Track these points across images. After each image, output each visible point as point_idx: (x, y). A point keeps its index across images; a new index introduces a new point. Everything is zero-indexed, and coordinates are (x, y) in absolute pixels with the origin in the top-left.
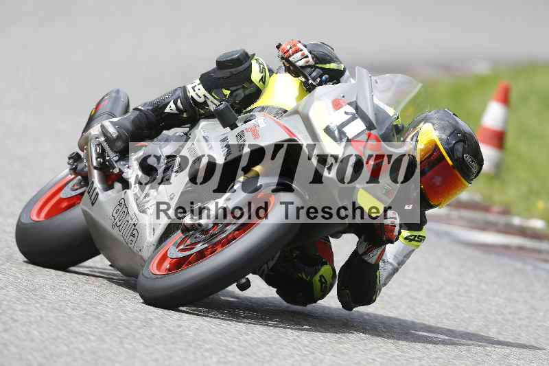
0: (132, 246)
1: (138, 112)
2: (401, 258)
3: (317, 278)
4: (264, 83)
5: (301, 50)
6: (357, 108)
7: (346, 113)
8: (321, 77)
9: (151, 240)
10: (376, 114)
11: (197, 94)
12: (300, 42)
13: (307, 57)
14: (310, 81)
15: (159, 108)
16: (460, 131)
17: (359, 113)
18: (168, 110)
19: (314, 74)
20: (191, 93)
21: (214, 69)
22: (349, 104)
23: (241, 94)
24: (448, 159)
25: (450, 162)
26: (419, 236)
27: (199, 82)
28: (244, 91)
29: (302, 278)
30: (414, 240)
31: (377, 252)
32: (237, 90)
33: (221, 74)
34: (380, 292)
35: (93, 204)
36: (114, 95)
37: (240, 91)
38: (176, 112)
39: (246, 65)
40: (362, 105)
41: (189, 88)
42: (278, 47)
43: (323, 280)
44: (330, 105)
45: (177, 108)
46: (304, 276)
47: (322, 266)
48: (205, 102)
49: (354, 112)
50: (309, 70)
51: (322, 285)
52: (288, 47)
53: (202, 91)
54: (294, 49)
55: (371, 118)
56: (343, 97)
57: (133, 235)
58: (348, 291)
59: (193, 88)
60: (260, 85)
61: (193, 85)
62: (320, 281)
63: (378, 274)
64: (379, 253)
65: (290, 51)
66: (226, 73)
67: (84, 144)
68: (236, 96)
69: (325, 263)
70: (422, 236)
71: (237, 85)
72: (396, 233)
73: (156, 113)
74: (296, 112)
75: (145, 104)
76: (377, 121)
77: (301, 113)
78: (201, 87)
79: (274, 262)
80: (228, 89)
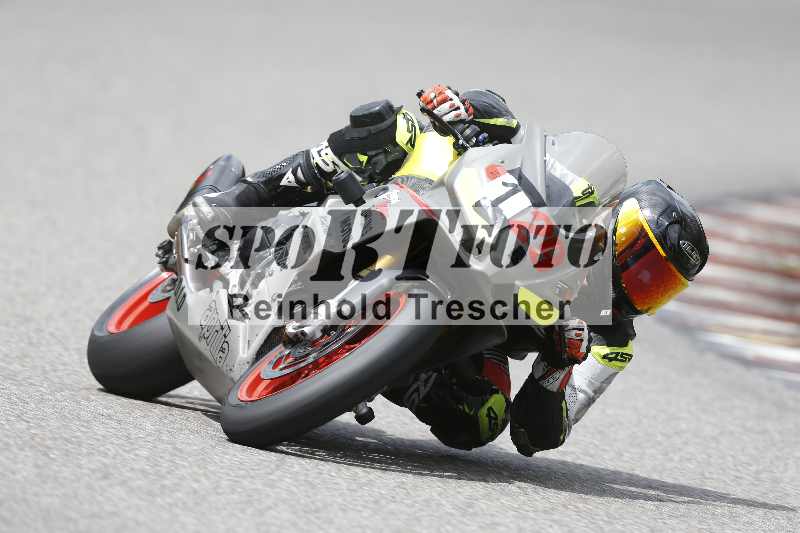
0: (220, 365)
1: (245, 185)
2: (598, 384)
3: (484, 411)
4: (413, 146)
5: (451, 100)
6: (521, 178)
7: (504, 184)
8: (477, 136)
10: (547, 187)
11: (323, 160)
12: (449, 88)
13: (458, 108)
14: (461, 142)
15: (273, 180)
16: (675, 209)
17: (524, 184)
18: (284, 182)
19: (468, 132)
20: (317, 160)
21: (347, 128)
22: (509, 172)
23: (382, 160)
24: (659, 247)
25: (662, 252)
26: (623, 354)
27: (327, 144)
28: (386, 157)
29: (464, 411)
30: (615, 359)
31: (560, 375)
32: (376, 155)
34: (570, 431)
35: (178, 309)
36: (222, 163)
37: (381, 157)
38: (295, 185)
39: (388, 122)
40: (527, 174)
41: (314, 152)
42: (419, 95)
43: (492, 415)
44: (483, 174)
45: (297, 180)
47: (491, 395)
48: (335, 172)
49: (516, 182)
50: (461, 126)
51: (490, 422)
52: (433, 95)
53: (330, 157)
54: (439, 98)
55: (540, 191)
56: (503, 162)
57: (222, 350)
59: (319, 152)
60: (406, 148)
61: (319, 149)
62: (488, 415)
63: (563, 404)
64: (562, 377)
65: (435, 101)
66: (363, 132)
67: (175, 228)
68: (376, 163)
69: (497, 392)
70: (626, 354)
71: (376, 149)
72: (583, 349)
73: (270, 187)
74: (441, 183)
75: (256, 174)
76: (548, 196)
77: (446, 185)
78: (329, 150)
79: (428, 389)
80: (365, 154)
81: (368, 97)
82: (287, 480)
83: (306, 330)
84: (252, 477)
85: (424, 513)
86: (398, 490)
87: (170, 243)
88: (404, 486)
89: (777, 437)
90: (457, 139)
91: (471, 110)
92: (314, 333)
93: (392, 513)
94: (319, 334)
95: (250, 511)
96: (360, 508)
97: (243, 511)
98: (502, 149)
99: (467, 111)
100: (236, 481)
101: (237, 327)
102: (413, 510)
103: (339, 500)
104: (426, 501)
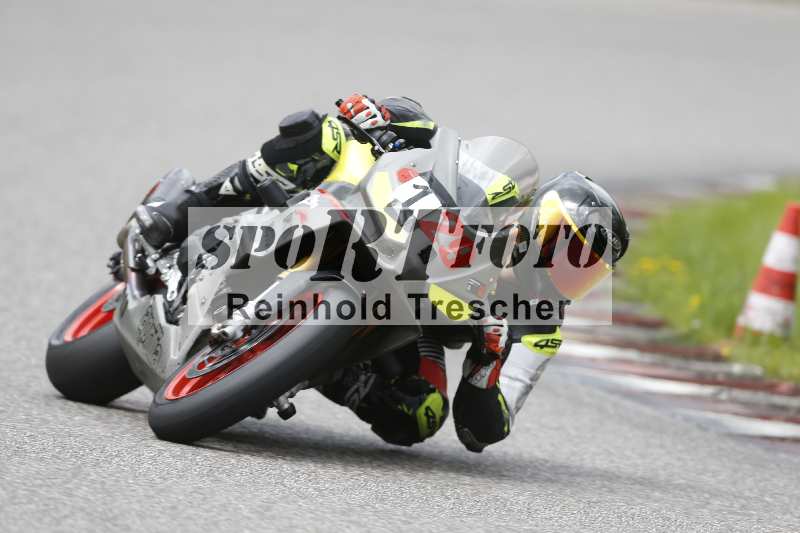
1: (189, 195)
3: (422, 411)
4: (339, 152)
5: (368, 108)
6: (432, 180)
7: (416, 187)
8: (393, 141)
9: (176, 358)
10: (459, 188)
11: (258, 171)
12: (366, 97)
13: (375, 116)
14: (376, 148)
16: (593, 199)
17: (435, 186)
18: (222, 191)
19: (384, 138)
20: (251, 169)
21: (278, 137)
22: (421, 175)
23: (311, 168)
26: (553, 340)
27: (260, 155)
28: (315, 165)
29: (403, 411)
30: (546, 346)
31: (487, 372)
32: (305, 163)
33: (285, 145)
35: (122, 315)
36: (173, 177)
37: (310, 165)
38: (233, 193)
39: (314, 132)
40: (439, 177)
41: (249, 163)
42: (338, 104)
43: (430, 414)
44: (396, 178)
45: (235, 189)
46: (406, 409)
47: (428, 394)
49: (427, 184)
50: (377, 133)
51: (428, 420)
52: (349, 105)
53: (263, 167)
54: (356, 108)
55: (451, 193)
56: (414, 166)
58: (466, 429)
59: (253, 163)
60: (333, 155)
61: (253, 159)
62: (426, 414)
64: (489, 373)
65: (352, 111)
67: (123, 239)
68: (305, 171)
69: (433, 391)
70: (556, 340)
71: (305, 158)
73: (211, 196)
74: (358, 189)
75: (200, 184)
76: (459, 197)
77: (361, 190)
78: (262, 161)
79: (367, 390)
80: (294, 163)
81: (295, 108)
82: (85, 488)
83: (227, 330)
84: (48, 486)
85: (221, 518)
86: (195, 494)
87: (119, 254)
88: (201, 491)
89: (573, 432)
90: (374, 145)
91: (388, 115)
92: (235, 334)
93: (189, 518)
94: (240, 334)
95: (47, 520)
96: (158, 514)
97: (40, 520)
98: (417, 153)
99: (384, 117)
100: (33, 491)
101: (168, 329)
102: (212, 514)
103: (137, 506)
104: (224, 506)
